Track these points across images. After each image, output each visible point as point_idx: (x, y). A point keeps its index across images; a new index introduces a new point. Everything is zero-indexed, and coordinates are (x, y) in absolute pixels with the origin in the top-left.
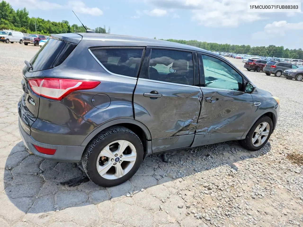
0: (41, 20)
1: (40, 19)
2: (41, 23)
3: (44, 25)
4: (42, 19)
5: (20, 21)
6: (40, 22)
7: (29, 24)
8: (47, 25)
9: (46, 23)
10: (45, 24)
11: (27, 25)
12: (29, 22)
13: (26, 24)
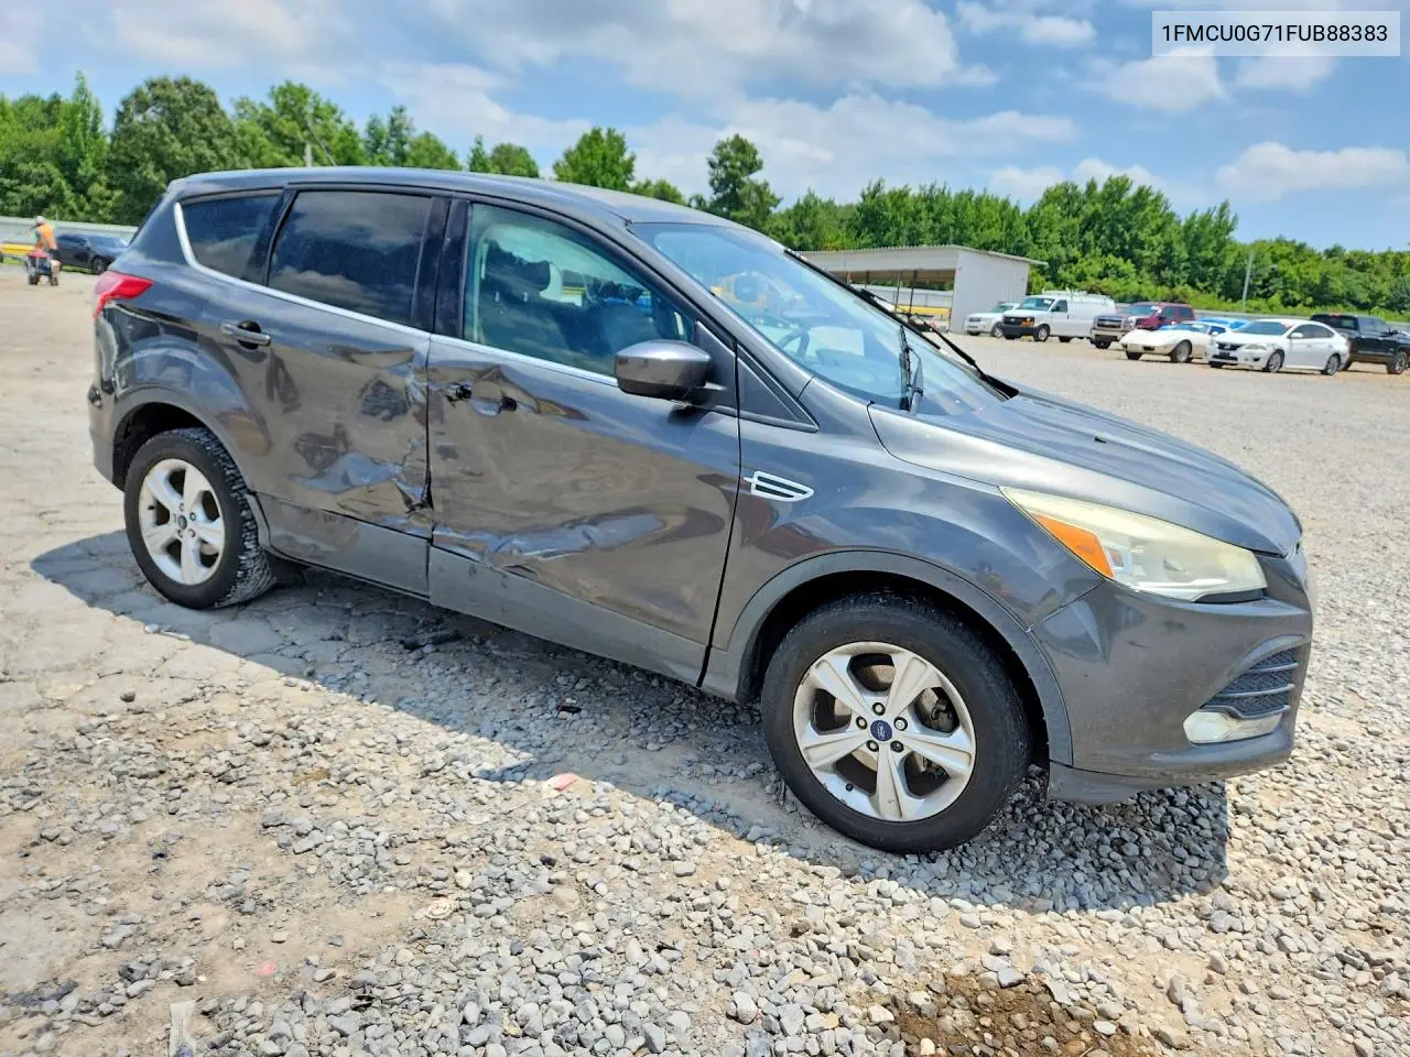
0: (1287, 250)
1: (1287, 244)
2: (1284, 261)
3: (1298, 270)
4: (1297, 244)
5: (1188, 260)
6: (1281, 257)
7: (1224, 271)
8: (1311, 270)
9: (1311, 262)
10: (1302, 266)
11: (1216, 273)
12: (1229, 261)
13: (1211, 269)
